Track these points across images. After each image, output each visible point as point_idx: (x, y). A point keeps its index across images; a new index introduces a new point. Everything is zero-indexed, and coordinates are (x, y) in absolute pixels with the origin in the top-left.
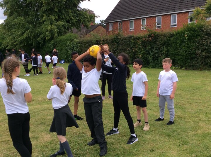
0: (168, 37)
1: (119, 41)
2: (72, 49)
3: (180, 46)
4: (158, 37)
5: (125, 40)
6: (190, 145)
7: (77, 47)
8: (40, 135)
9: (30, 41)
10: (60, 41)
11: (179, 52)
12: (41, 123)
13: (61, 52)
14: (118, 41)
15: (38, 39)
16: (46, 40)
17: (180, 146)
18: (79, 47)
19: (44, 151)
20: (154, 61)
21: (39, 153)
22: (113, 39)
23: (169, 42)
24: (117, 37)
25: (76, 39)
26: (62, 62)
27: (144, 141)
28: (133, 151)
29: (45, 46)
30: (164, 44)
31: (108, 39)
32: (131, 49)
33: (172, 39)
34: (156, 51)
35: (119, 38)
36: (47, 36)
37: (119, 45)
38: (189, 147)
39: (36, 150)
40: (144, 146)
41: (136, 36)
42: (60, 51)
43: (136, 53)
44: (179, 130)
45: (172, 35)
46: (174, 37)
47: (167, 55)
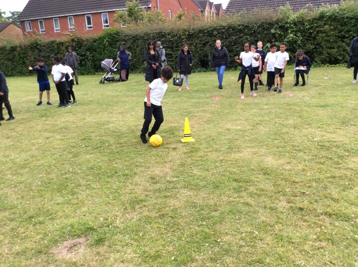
46: (97, 42)
47: (93, 61)
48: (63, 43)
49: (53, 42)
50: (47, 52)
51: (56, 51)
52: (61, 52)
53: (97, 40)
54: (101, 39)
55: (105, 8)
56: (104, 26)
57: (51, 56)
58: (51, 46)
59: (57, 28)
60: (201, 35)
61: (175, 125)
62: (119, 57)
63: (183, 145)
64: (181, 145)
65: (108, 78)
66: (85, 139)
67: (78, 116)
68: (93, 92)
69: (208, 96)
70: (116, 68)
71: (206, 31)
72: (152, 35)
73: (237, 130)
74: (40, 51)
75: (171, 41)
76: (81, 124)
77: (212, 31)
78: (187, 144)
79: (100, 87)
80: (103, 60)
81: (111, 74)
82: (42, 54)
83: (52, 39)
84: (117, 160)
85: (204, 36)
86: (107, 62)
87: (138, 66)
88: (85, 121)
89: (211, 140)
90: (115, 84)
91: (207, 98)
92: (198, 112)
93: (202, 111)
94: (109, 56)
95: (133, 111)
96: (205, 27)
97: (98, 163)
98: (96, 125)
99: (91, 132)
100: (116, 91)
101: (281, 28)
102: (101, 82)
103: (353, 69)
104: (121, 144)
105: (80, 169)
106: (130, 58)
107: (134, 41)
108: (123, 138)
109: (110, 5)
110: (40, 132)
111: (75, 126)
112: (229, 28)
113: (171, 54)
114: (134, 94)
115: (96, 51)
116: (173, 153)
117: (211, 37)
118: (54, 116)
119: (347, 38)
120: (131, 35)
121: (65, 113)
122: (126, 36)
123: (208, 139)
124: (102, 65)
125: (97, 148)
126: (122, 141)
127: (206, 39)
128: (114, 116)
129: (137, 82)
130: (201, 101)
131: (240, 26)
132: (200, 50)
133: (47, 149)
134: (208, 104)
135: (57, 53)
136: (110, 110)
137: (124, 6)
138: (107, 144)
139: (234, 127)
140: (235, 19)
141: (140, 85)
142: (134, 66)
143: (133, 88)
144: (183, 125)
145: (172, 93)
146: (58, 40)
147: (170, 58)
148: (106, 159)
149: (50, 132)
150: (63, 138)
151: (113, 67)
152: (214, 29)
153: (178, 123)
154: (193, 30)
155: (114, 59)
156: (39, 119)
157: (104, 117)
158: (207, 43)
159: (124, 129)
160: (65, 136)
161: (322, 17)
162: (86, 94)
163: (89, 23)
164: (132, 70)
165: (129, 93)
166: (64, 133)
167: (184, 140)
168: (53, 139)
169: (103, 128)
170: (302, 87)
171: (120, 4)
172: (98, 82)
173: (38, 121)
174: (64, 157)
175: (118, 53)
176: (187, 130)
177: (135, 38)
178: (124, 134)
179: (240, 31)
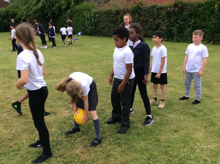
0: (196, 7)
1: (141, 11)
2: (89, 20)
3: (209, 17)
4: (185, 7)
5: (147, 10)
6: (217, 126)
7: (95, 18)
8: (58, 110)
9: (45, 11)
10: (77, 11)
11: (208, 24)
12: (59, 98)
13: (78, 23)
14: (139, 11)
15: (54, 8)
16: (62, 9)
17: (206, 127)
18: (97, 17)
19: (63, 127)
20: (179, 34)
21: (57, 128)
22: (134, 9)
23: (196, 13)
24: (139, 6)
25: (93, 9)
26: (80, 34)
27: (167, 120)
28: (156, 131)
29: (60, 16)
30: (190, 16)
31: (129, 9)
32: (153, 20)
33: (200, 9)
34: (181, 23)
35: (141, 8)
36: (63, 5)
37: (140, 16)
38: (217, 129)
39: (54, 125)
40: (168, 126)
41: (160, 5)
42: (77, 21)
43: (160, 25)
44: (205, 111)
45: (201, 5)
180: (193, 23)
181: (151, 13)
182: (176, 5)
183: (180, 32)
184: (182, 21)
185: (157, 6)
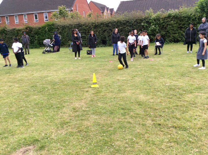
0: (38, 29)
1: (6, 32)
4: (32, 29)
22: (1, 31)
23: (38, 32)
24: (4, 29)
30: (36, 34)
34: (32, 38)
35: (6, 30)
46: (41, 29)
47: (39, 41)
48: (20, 30)
49: (14, 29)
50: (11, 35)
51: (16, 35)
52: (19, 35)
53: (41, 28)
54: (44, 28)
55: (46, 10)
56: (45, 20)
57: (13, 37)
58: (13, 31)
59: (17, 21)
60: (102, 26)
61: (88, 77)
62: (54, 38)
63: (92, 89)
64: (91, 89)
65: (47, 50)
66: (33, 86)
67: (29, 73)
68: (38, 59)
69: (106, 60)
70: (52, 45)
71: (105, 24)
72: (74, 25)
73: (123, 80)
74: (6, 34)
75: (84, 29)
76: (31, 77)
77: (108, 23)
78: (95, 88)
79: (42, 56)
80: (44, 40)
81: (49, 48)
82: (7, 36)
83: (14, 28)
84: (53, 99)
85: (104, 26)
86: (47, 41)
87: (65, 43)
88: (33, 76)
89: (108, 86)
90: (52, 54)
91: (106, 62)
92: (101, 70)
93: (103, 69)
94: (48, 38)
95: (63, 70)
96: (104, 22)
97: (41, 101)
98: (40, 78)
99: (37, 82)
100: (52, 58)
101: (147, 22)
102: (43, 53)
103: (187, 45)
104: (55, 89)
105: (30, 105)
106: (60, 38)
107: (63, 29)
108: (56, 85)
109: (49, 8)
110: (6, 82)
111: (27, 79)
112: (118, 22)
113: (85, 37)
114: (63, 59)
115: (40, 35)
116: (86, 94)
117: (108, 27)
118: (14, 73)
119: (183, 28)
120: (61, 26)
121: (21, 71)
122: (58, 26)
123: (107, 86)
124: (44, 43)
125: (41, 92)
126: (56, 87)
127: (105, 28)
128: (51, 73)
129: (65, 53)
130: (103, 63)
131: (124, 21)
132: (102, 34)
133: (10, 93)
134: (106, 65)
135: (17, 36)
136: (48, 69)
137: (57, 8)
138: (46, 89)
139: (122, 78)
140: (121, 17)
141: (67, 54)
142: (63, 43)
143: (62, 56)
144: (92, 77)
145: (86, 59)
146: (18, 28)
147: (84, 39)
148: (46, 98)
149: (12, 82)
150: (20, 86)
151: (50, 44)
152: (110, 23)
153: (89, 76)
154: (98, 23)
155: (51, 39)
156: (5, 75)
157: (45, 73)
158: (106, 30)
159: (57, 80)
160: (21, 85)
161: (169, 16)
162: (34, 60)
163: (36, 18)
164: (62, 46)
165: (60, 59)
166: (20, 83)
167: (93, 86)
168: (13, 87)
169: (44, 80)
170: (159, 55)
171: (55, 8)
172: (41, 53)
173: (5, 76)
174: (20, 97)
175: (54, 36)
176: (95, 81)
177: (64, 27)
178: (57, 83)
179: (124, 24)
180: (37, 38)
181: (13, 33)
182: (26, 28)
183: (32, 43)
184: (31, 37)
185: (16, 29)
